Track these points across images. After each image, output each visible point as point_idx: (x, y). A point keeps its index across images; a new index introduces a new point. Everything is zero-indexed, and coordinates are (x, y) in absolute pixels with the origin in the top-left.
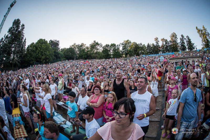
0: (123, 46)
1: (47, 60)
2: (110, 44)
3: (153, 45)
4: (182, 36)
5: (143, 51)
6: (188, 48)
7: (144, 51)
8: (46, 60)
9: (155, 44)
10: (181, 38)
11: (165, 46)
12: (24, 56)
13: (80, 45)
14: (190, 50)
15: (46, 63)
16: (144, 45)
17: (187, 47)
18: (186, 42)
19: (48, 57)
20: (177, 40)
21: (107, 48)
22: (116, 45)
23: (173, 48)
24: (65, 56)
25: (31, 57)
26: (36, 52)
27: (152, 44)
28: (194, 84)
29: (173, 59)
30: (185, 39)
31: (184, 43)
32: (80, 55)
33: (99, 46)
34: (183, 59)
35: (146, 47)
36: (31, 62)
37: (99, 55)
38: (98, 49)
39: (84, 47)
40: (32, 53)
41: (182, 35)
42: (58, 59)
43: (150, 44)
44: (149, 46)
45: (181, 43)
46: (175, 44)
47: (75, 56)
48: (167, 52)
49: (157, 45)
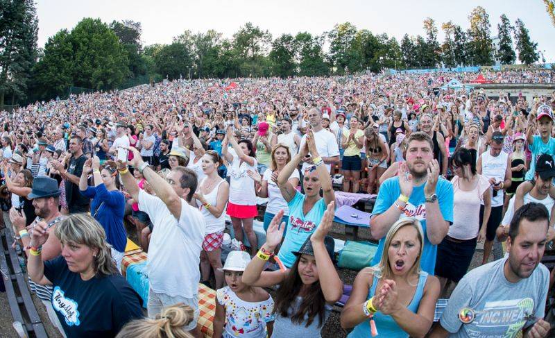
0: (332, 40)
1: (110, 81)
2: (294, 35)
3: (418, 41)
4: (504, 18)
5: (388, 58)
6: (520, 54)
7: (395, 59)
8: (105, 81)
9: (426, 38)
10: (502, 24)
11: (454, 44)
12: (37, 71)
13: (205, 34)
14: (524, 63)
15: (107, 88)
16: (393, 39)
17: (517, 53)
18: (515, 37)
19: (112, 72)
20: (490, 29)
21: (285, 46)
22: (313, 36)
23: (479, 52)
24: (159, 68)
25: (60, 72)
26: (74, 59)
27: (417, 38)
30: (510, 27)
31: (510, 41)
32: (204, 65)
33: (263, 39)
35: (400, 45)
36: (61, 87)
38: (257, 49)
39: (216, 40)
40: (64, 60)
41: (504, 15)
42: (140, 77)
43: (409, 38)
44: (407, 43)
45: (499, 41)
46: (483, 42)
47: (190, 67)
48: (460, 64)
49: (430, 42)
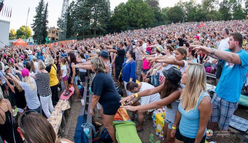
0: (245, 2)
1: (146, 24)
8: (144, 24)
12: (111, 21)
13: (189, 2)
15: (145, 27)
19: (147, 20)
21: (225, 5)
24: (169, 18)
25: (123, 21)
26: (129, 15)
32: (190, 16)
33: (215, 2)
36: (123, 27)
37: (216, 15)
38: (213, 7)
39: (194, 4)
40: (124, 15)
42: (161, 22)
47: (184, 17)
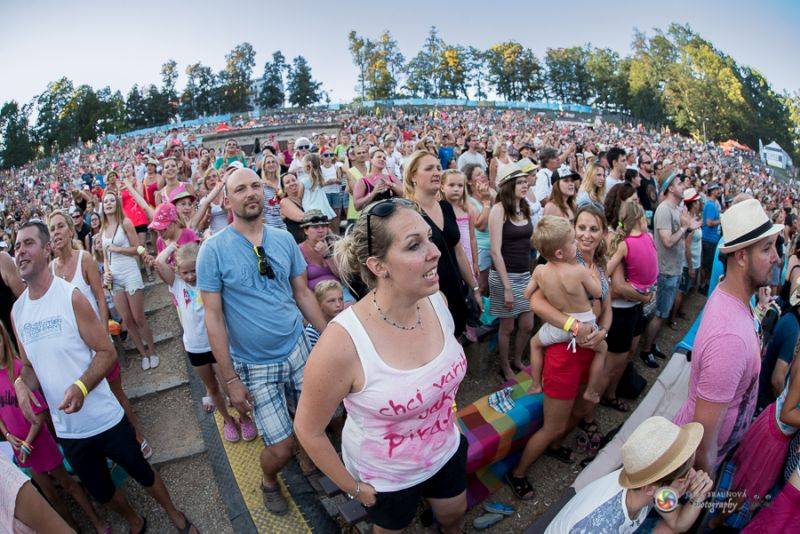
0: (41, 106)
3: (151, 91)
4: (278, 56)
5: (108, 120)
6: (291, 96)
7: (115, 120)
9: (160, 87)
10: (272, 61)
11: (197, 90)
14: (297, 105)
16: (118, 93)
17: (287, 94)
18: (289, 77)
20: (253, 68)
22: (20, 106)
23: (230, 97)
27: (149, 88)
28: (244, 210)
29: (221, 138)
30: (284, 66)
31: (278, 80)
34: (262, 136)
35: (125, 101)
41: (279, 52)
43: (139, 89)
44: (134, 96)
45: (263, 82)
46: (238, 86)
48: (202, 114)
49: (165, 91)
